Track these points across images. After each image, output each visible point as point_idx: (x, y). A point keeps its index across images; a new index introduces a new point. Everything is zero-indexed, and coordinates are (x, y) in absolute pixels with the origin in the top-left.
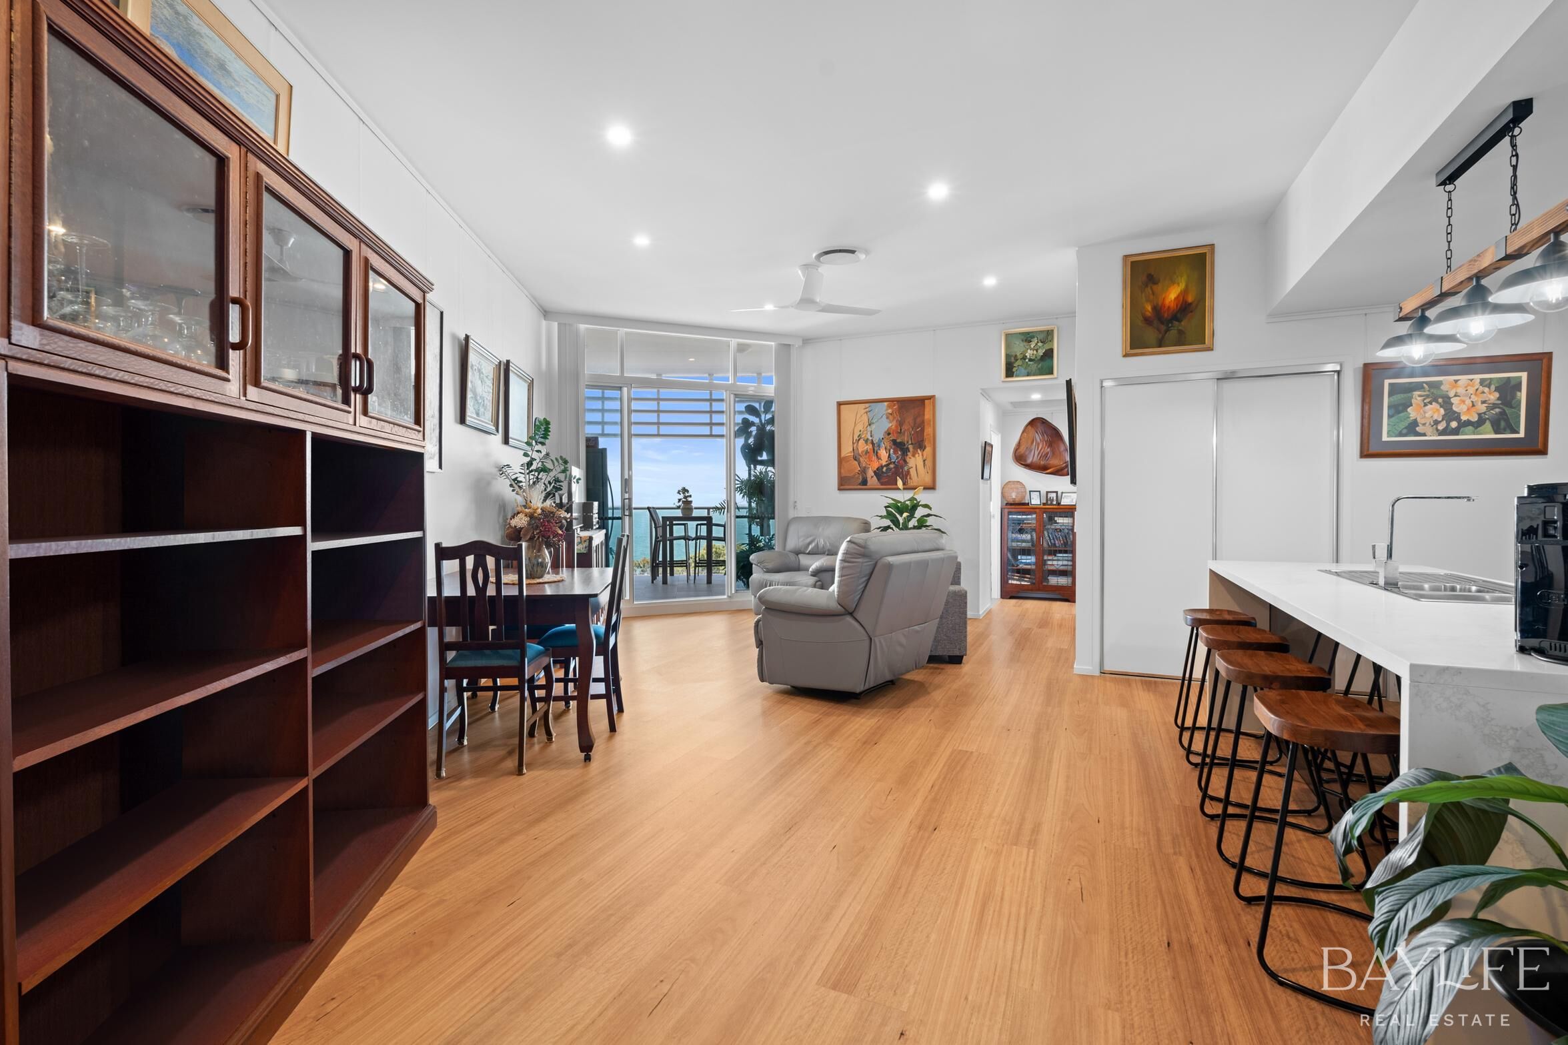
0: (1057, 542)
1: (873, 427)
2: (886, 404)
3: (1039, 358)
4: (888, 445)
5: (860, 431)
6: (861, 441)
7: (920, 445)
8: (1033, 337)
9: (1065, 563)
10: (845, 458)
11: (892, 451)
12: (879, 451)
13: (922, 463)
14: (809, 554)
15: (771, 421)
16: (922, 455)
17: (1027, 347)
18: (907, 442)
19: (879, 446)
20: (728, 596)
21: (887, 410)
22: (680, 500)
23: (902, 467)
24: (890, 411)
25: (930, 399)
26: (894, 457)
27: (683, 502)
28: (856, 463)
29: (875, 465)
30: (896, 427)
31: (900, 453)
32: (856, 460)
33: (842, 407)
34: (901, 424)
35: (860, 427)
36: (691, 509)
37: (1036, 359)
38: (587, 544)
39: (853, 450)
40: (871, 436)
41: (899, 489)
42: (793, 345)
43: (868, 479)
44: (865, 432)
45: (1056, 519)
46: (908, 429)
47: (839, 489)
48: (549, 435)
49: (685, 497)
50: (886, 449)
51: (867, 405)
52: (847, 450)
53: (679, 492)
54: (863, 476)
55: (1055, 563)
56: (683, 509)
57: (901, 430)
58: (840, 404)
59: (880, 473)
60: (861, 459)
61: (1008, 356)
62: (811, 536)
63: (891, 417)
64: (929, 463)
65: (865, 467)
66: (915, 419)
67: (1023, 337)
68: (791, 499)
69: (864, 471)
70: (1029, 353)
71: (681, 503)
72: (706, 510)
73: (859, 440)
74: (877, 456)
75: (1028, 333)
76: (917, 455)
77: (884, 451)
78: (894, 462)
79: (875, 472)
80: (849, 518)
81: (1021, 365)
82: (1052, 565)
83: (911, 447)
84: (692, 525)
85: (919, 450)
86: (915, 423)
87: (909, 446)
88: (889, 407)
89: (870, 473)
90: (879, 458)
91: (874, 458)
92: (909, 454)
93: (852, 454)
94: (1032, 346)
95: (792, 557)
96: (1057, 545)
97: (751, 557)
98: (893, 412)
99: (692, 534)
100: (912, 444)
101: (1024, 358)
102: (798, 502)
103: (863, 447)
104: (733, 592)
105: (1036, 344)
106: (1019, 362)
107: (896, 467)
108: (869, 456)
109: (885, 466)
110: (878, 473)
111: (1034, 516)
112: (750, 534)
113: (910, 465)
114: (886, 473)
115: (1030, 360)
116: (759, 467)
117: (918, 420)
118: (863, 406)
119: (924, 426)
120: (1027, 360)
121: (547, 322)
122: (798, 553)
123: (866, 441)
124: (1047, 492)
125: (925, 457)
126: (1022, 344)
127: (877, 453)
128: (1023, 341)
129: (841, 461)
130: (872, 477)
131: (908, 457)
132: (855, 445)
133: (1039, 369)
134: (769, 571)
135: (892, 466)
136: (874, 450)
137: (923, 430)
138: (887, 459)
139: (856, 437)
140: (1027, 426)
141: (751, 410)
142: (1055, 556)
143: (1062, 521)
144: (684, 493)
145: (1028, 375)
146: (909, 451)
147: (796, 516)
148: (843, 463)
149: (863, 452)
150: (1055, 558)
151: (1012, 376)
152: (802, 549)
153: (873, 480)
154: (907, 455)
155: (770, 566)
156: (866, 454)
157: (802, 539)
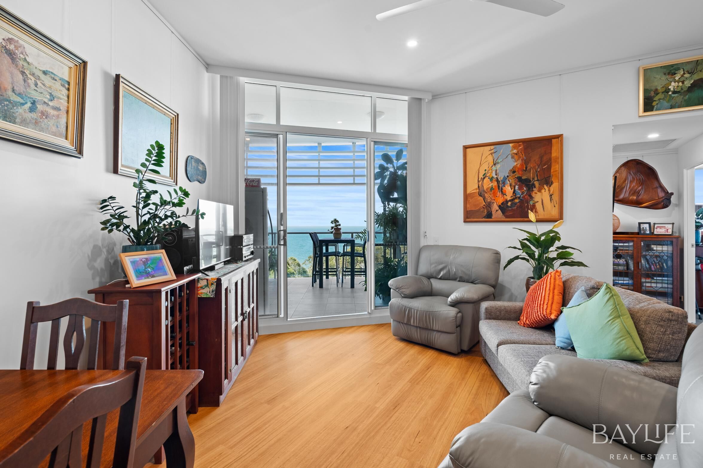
0: (652, 267)
1: (498, 166)
2: (511, 145)
3: (685, 89)
4: (513, 181)
5: (485, 170)
6: (487, 179)
7: (548, 181)
8: (679, 69)
9: (666, 286)
10: (470, 194)
11: (517, 187)
12: (504, 188)
13: (549, 198)
14: (440, 279)
15: (403, 167)
16: (549, 190)
17: (671, 80)
18: (533, 179)
19: (504, 183)
20: (369, 313)
21: (512, 150)
22: (332, 228)
23: (528, 202)
24: (515, 151)
25: (558, 138)
26: (519, 192)
27: (335, 229)
28: (481, 198)
29: (500, 200)
30: (522, 165)
31: (525, 189)
32: (481, 196)
33: (468, 150)
34: (526, 162)
35: (485, 167)
36: (340, 234)
37: (682, 91)
38: (214, 287)
39: (479, 187)
40: (496, 175)
41: (531, 221)
42: (423, 99)
43: (493, 213)
44: (490, 171)
45: (652, 246)
46: (534, 167)
47: (465, 222)
48: (163, 162)
49: (336, 226)
50: (511, 185)
51: (492, 147)
52: (473, 187)
53: (332, 222)
54: (487, 210)
55: (653, 285)
56: (334, 234)
57: (526, 168)
58: (466, 148)
59: (505, 207)
60: (486, 195)
61: (646, 91)
62: (442, 264)
63: (516, 157)
64: (556, 197)
65: (490, 202)
66: (541, 158)
67: (665, 70)
68: (422, 230)
69: (489, 205)
70: (673, 86)
71: (333, 229)
72: (351, 234)
73: (484, 178)
74: (502, 192)
75: (672, 66)
76: (543, 191)
77: (510, 188)
78: (519, 198)
79: (500, 207)
80: (480, 248)
81: (663, 99)
82: (651, 287)
83: (537, 184)
84: (341, 246)
85: (545, 186)
86: (541, 161)
87: (535, 183)
88: (514, 148)
89: (495, 207)
90: (503, 193)
91: (499, 194)
92: (534, 189)
93: (478, 191)
94: (677, 78)
95: (425, 281)
96: (653, 269)
97: (389, 283)
98: (518, 152)
99: (341, 250)
100: (538, 180)
101: (667, 91)
102: (427, 232)
103: (487, 184)
104: (373, 309)
105: (682, 76)
106: (660, 96)
107: (521, 202)
108: (494, 193)
109: (510, 201)
110: (503, 207)
111: (631, 244)
112: (384, 257)
113: (536, 200)
114: (510, 207)
115: (674, 92)
116: (392, 204)
117: (545, 158)
118: (488, 148)
119: (551, 163)
120: (670, 93)
121: (211, 74)
122: (429, 277)
123: (491, 179)
124: (640, 224)
125: (551, 192)
126: (664, 78)
127: (502, 189)
128: (665, 74)
129: (467, 197)
130: (497, 211)
131: (533, 193)
132: (480, 183)
133: (685, 100)
134: (406, 297)
135: (517, 201)
136: (499, 186)
137: (549, 168)
138: (511, 195)
139: (481, 176)
140: (621, 167)
141: (387, 158)
142: (653, 279)
143: (661, 249)
144: (335, 223)
145: (672, 107)
146: (535, 187)
147: (426, 244)
148: (469, 199)
149: (487, 189)
150: (653, 281)
151: (652, 110)
152: (434, 275)
153: (497, 214)
154: (532, 191)
155: (407, 291)
156: (491, 190)
157: (433, 266)
